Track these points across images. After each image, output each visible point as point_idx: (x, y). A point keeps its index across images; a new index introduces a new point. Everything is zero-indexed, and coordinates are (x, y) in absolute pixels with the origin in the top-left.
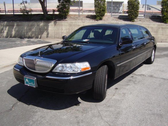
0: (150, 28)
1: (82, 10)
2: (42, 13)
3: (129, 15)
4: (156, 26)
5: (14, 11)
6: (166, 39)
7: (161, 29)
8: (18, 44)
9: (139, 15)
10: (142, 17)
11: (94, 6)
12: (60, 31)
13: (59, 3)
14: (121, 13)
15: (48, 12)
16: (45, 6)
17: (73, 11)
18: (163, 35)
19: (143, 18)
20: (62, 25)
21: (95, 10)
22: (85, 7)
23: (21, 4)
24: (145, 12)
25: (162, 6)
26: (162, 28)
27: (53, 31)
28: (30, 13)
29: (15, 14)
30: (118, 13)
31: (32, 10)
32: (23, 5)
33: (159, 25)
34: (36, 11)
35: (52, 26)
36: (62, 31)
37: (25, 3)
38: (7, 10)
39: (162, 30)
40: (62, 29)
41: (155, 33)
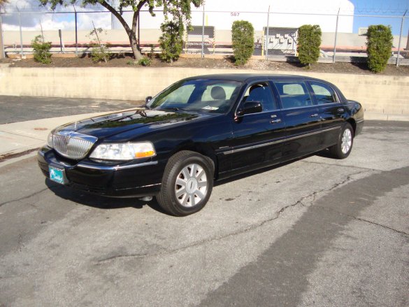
1: (213, 44)
7: (363, 85)
8: (84, 109)
10: (329, 59)
19: (331, 61)
23: (92, 33)
25: (368, 37)
26: (366, 83)
32: (94, 36)
37: (98, 32)
39: (366, 86)
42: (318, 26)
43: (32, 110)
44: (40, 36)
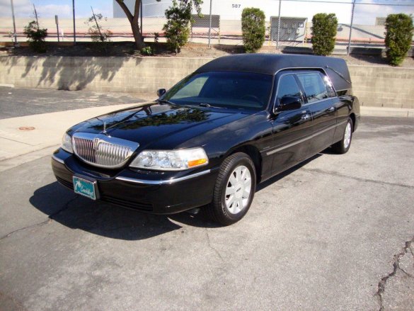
0: (358, 75)
1: (218, 34)
2: (133, 40)
3: (314, 47)
4: (371, 71)
5: (75, 35)
6: (393, 100)
7: (381, 78)
8: (81, 103)
9: (336, 47)
10: (343, 50)
11: (241, 26)
12: (169, 78)
13: (169, 18)
14: (301, 42)
15: (145, 37)
16: (139, 24)
17: (200, 36)
18: (385, 90)
19: (346, 53)
20: (172, 66)
21: (244, 35)
22: (224, 29)
23: (90, 20)
24: (349, 41)
25: (388, 27)
26: (385, 76)
27: (154, 78)
28: (107, 40)
29: (78, 40)
30: (295, 41)
31: (112, 34)
32: (94, 23)
33: (377, 69)
34: (121, 35)
35: (153, 67)
36: (173, 78)
37: (97, 18)
38: (62, 31)
39: (385, 80)
40: (172, 75)
41: (369, 87)
42: (334, 15)
43: (21, 104)
44: (34, 22)
